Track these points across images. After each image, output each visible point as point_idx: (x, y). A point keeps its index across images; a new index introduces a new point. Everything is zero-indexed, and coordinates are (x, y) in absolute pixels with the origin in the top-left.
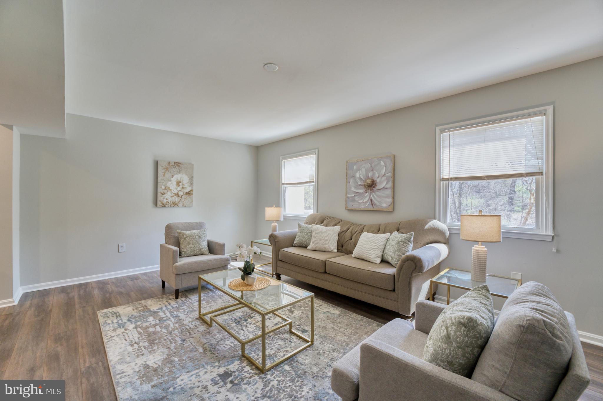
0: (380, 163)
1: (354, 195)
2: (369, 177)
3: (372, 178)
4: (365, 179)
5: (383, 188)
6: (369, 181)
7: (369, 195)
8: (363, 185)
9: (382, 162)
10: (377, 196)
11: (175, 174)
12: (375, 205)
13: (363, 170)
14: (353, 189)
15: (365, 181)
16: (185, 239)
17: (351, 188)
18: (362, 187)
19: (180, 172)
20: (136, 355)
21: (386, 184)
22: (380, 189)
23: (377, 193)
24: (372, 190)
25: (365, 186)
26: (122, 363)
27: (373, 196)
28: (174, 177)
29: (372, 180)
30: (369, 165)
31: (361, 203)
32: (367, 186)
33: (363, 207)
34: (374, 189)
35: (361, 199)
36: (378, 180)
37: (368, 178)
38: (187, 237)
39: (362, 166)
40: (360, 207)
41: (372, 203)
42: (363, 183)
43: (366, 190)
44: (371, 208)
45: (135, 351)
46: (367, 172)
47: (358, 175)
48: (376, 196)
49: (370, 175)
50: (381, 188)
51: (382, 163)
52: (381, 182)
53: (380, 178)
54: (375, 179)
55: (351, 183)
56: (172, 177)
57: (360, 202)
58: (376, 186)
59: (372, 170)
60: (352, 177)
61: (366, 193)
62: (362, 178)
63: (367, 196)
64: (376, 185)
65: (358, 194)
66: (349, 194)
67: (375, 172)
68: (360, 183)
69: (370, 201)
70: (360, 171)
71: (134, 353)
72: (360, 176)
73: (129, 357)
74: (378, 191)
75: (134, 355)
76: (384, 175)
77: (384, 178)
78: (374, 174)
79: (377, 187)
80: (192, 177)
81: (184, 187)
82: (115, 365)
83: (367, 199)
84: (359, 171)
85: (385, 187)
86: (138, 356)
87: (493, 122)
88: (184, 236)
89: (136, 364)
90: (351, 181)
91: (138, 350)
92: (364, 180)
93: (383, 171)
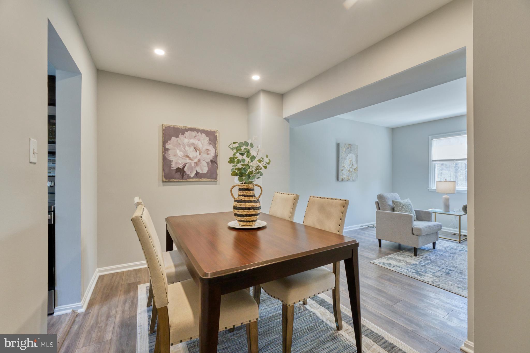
11: (348, 154)
16: (402, 207)
19: (351, 152)
28: (348, 156)
38: (403, 205)
56: (347, 157)
80: (357, 156)
81: (353, 164)
88: (401, 204)
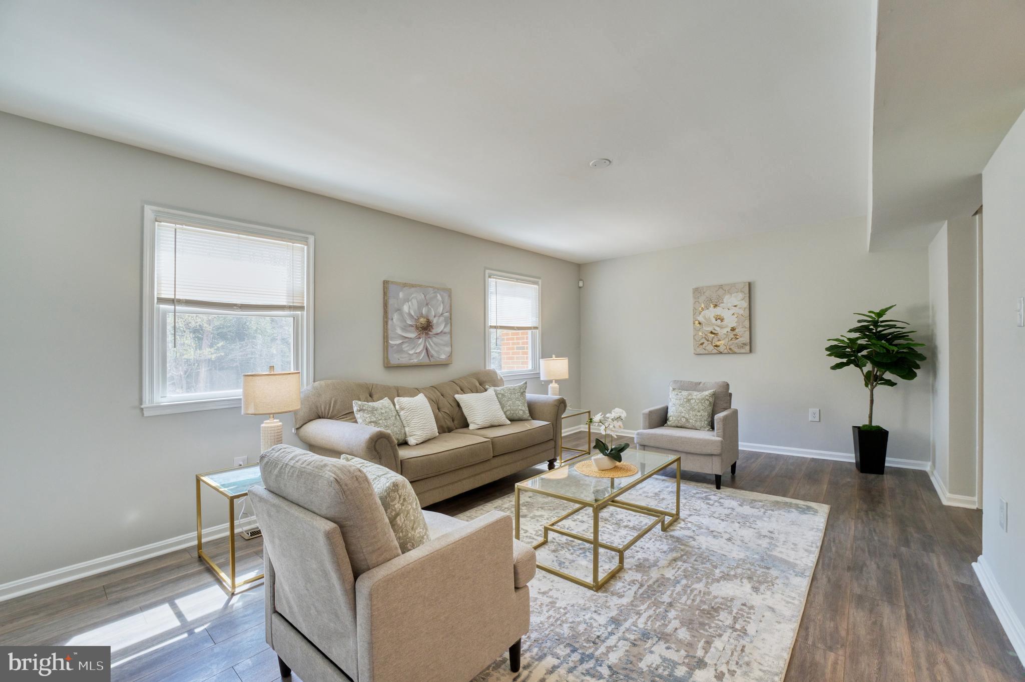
0: (437, 296)
1: (401, 341)
2: (422, 314)
3: (427, 316)
4: (417, 317)
5: (441, 332)
6: (422, 320)
7: (424, 341)
8: (415, 326)
9: (438, 295)
10: (435, 344)
12: (432, 357)
13: (415, 302)
14: (399, 331)
15: (417, 320)
17: (396, 329)
18: (413, 328)
20: (752, 611)
21: (444, 328)
22: (437, 334)
23: (434, 339)
24: (427, 334)
25: (417, 328)
26: (780, 616)
27: (430, 344)
29: (428, 319)
30: (423, 296)
31: (413, 354)
32: (421, 328)
33: (415, 361)
34: (430, 333)
35: (413, 348)
36: (435, 321)
37: (422, 316)
39: (413, 296)
40: (412, 361)
41: (428, 354)
42: (414, 323)
43: (419, 334)
44: (426, 361)
45: (747, 617)
46: (420, 307)
47: (406, 308)
48: (432, 343)
49: (424, 311)
50: (439, 332)
51: (439, 297)
52: (438, 324)
53: (436, 318)
54: (431, 318)
55: (394, 320)
57: (411, 352)
58: (433, 328)
59: (427, 304)
60: (396, 311)
61: (420, 338)
62: (413, 314)
63: (420, 344)
64: (432, 326)
65: (407, 340)
66: (391, 340)
67: (431, 309)
68: (409, 322)
69: (425, 351)
70: (410, 303)
71: (753, 617)
72: (409, 311)
73: (763, 616)
74: (436, 336)
75: (754, 613)
76: (442, 314)
77: (442, 319)
78: (429, 311)
79: (434, 331)
82: (790, 620)
83: (421, 347)
84: (408, 302)
85: (444, 332)
86: (752, 607)
87: (517, 280)
89: (763, 600)
90: (396, 317)
91: (743, 616)
92: (415, 317)
93: (441, 309)
